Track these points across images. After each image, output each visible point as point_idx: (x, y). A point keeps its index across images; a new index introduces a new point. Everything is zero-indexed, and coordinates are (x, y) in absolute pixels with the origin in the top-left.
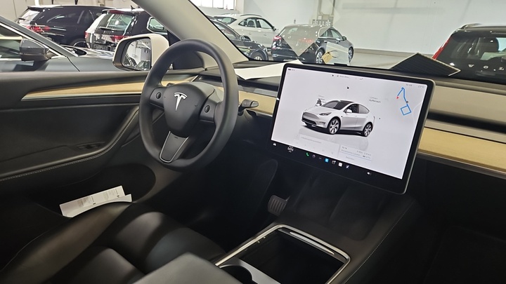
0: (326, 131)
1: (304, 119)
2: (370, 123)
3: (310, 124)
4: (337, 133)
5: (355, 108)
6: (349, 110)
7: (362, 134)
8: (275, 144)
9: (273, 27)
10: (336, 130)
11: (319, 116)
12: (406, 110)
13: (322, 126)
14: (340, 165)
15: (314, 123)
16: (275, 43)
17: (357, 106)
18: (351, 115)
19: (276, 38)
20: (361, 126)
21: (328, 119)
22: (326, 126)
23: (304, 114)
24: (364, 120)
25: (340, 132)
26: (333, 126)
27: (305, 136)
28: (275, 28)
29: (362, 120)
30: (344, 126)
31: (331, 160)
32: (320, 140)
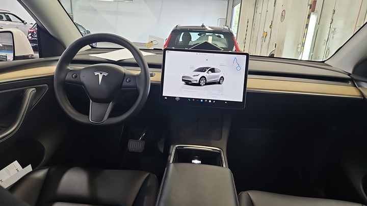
0: (199, 85)
1: (183, 80)
2: (222, 77)
3: (188, 83)
4: (205, 85)
5: (213, 70)
6: (209, 72)
7: (219, 83)
8: (166, 98)
9: (23, 22)
10: (204, 83)
11: (192, 77)
12: (239, 68)
13: (195, 82)
14: (210, 101)
15: (190, 81)
16: (30, 34)
17: (213, 69)
18: (211, 74)
19: (30, 30)
20: (218, 79)
21: (198, 78)
22: (198, 82)
23: (183, 77)
24: (219, 75)
25: (207, 84)
26: (202, 82)
27: (186, 90)
28: (26, 21)
29: (218, 76)
30: (208, 81)
31: (204, 100)
32: (195, 91)
